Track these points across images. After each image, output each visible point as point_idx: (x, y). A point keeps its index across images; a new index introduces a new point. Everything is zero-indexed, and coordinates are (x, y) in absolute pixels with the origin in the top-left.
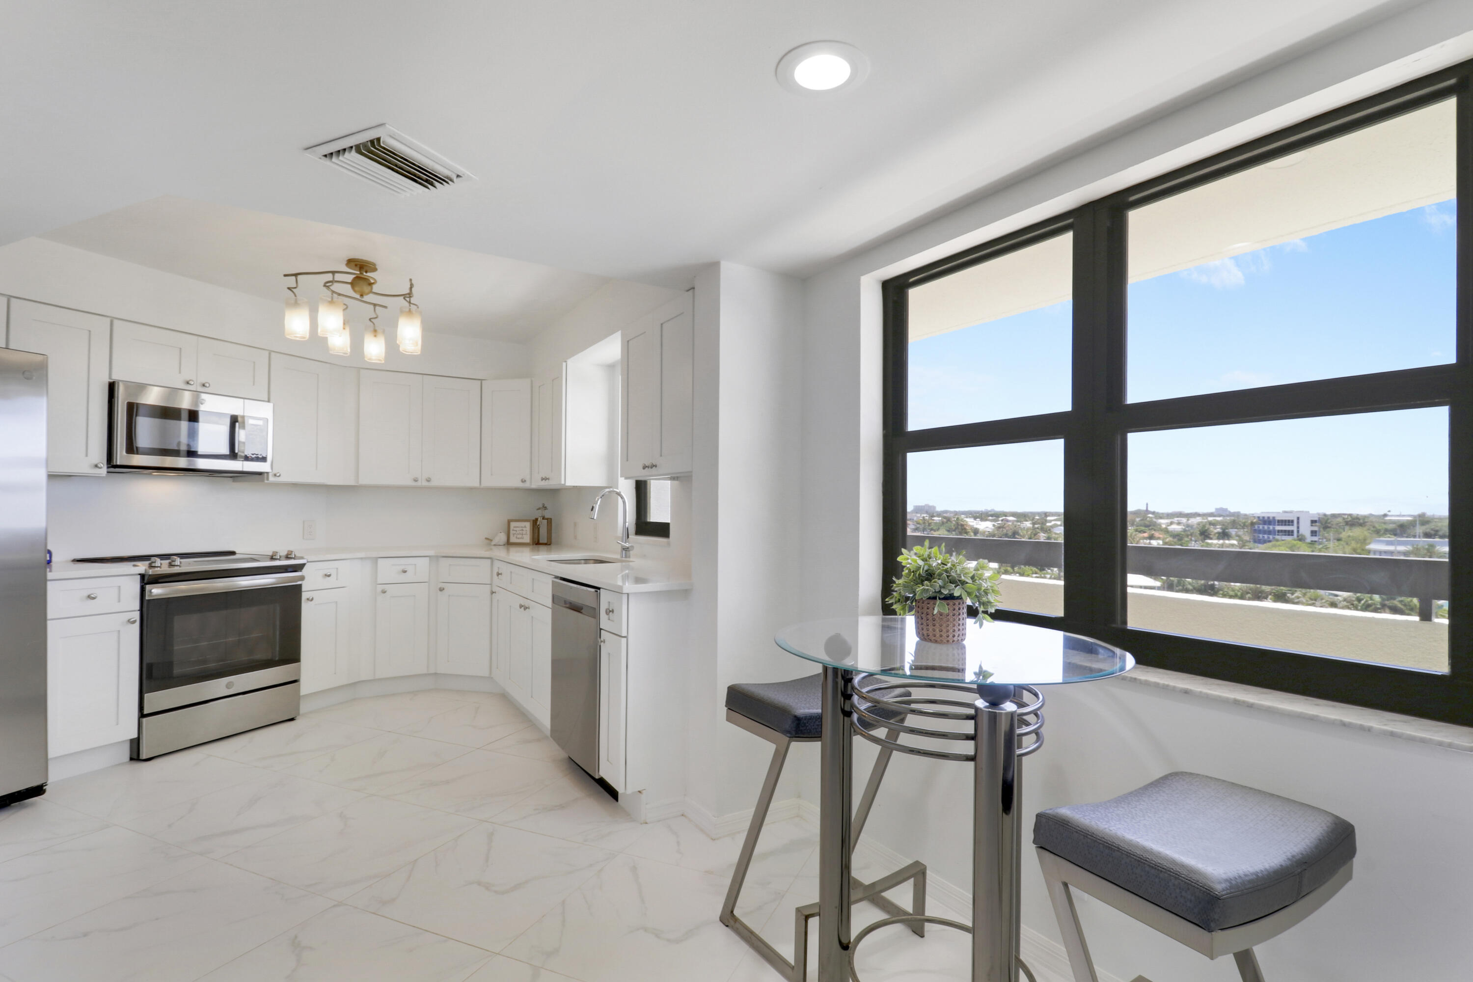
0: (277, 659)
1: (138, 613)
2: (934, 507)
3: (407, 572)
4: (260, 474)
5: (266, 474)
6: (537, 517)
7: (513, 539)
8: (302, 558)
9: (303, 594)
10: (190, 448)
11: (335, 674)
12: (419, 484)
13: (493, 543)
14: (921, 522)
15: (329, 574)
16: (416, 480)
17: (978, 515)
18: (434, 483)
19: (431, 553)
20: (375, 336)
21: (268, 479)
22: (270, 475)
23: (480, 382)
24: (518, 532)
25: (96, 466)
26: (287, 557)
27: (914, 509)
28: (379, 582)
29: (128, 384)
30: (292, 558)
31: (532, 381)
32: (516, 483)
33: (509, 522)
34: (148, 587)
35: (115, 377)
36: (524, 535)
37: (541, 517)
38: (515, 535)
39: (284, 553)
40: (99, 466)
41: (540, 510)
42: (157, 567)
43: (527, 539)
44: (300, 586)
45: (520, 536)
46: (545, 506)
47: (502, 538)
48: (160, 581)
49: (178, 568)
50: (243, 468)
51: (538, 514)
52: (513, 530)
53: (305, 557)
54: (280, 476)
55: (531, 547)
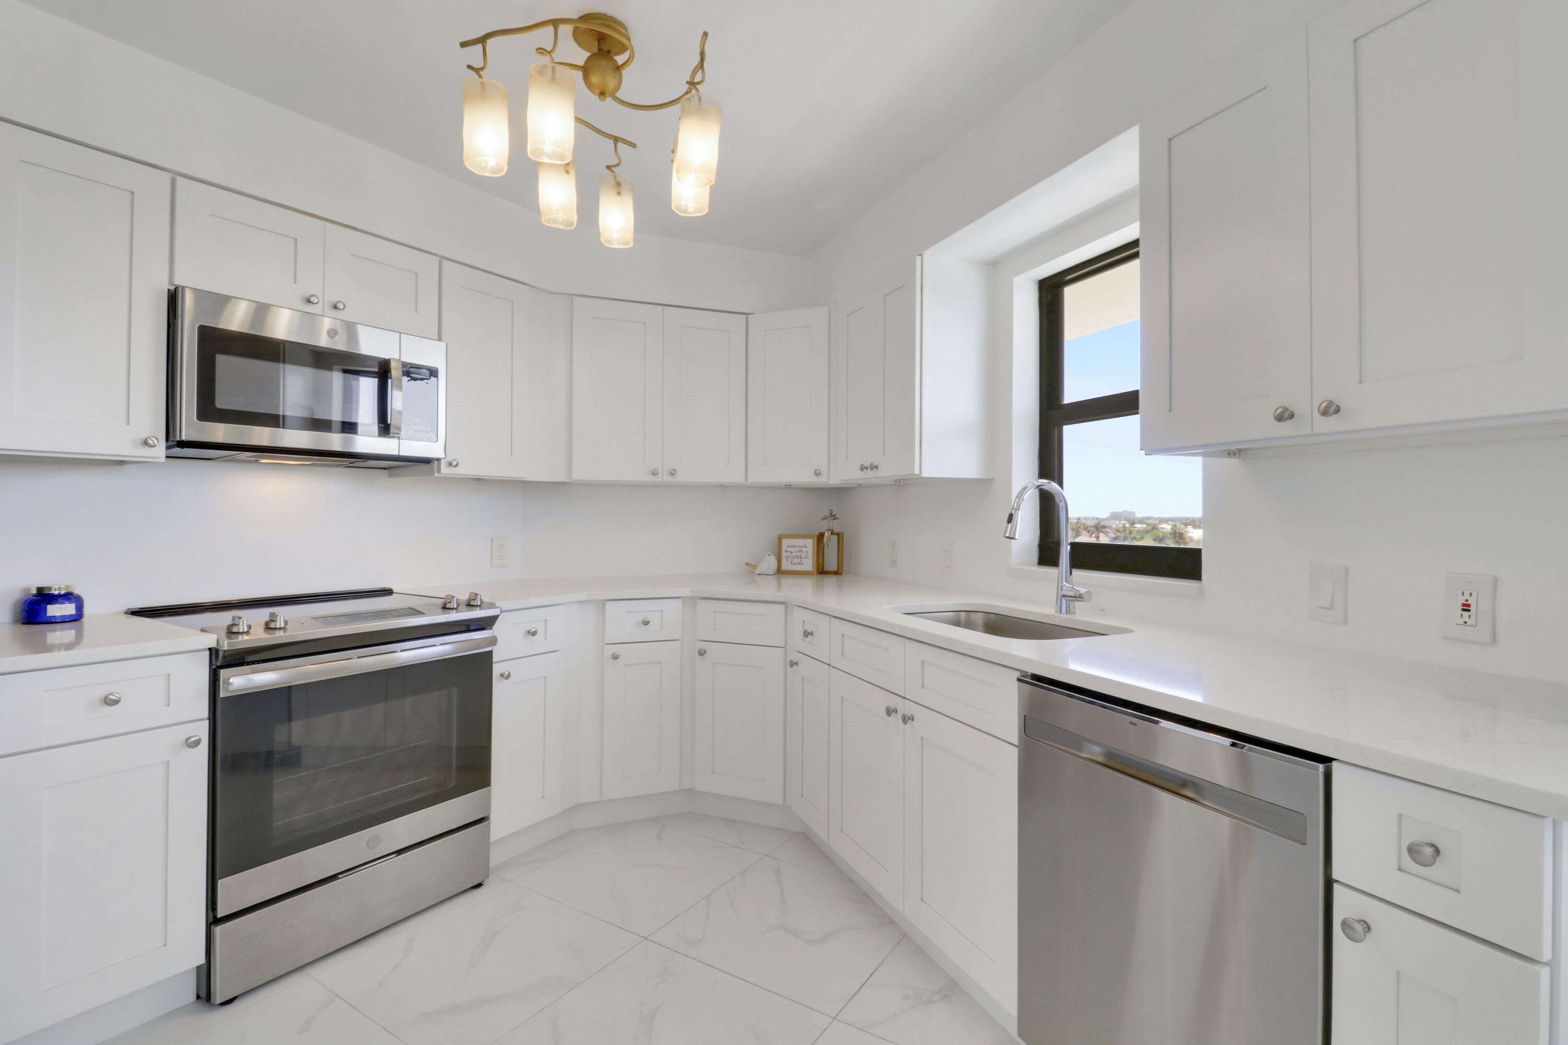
0: (453, 784)
1: (206, 724)
2: (1134, 513)
3: (650, 624)
4: (427, 461)
5: (436, 462)
6: (822, 531)
7: (786, 566)
8: (492, 606)
9: (495, 666)
10: (313, 414)
11: (543, 797)
12: (658, 479)
13: (757, 572)
14: (1121, 530)
15: (534, 630)
16: (654, 473)
17: (1188, 522)
18: (681, 478)
19: (685, 592)
20: (619, 193)
21: (439, 471)
22: (443, 462)
23: (744, 316)
24: (794, 554)
25: (145, 443)
26: (470, 605)
27: (1110, 516)
28: (607, 642)
29: (200, 294)
30: (477, 606)
31: (830, 310)
32: (805, 477)
33: (780, 538)
34: (223, 673)
35: (178, 281)
36: (803, 560)
37: (828, 530)
38: (790, 559)
39: (464, 597)
40: (150, 442)
41: (826, 520)
42: (243, 633)
43: (808, 564)
44: (491, 652)
45: (796, 561)
46: (833, 514)
47: (770, 564)
48: (249, 659)
49: (281, 633)
50: (399, 452)
51: (823, 526)
52: (786, 551)
53: (497, 604)
54: (457, 465)
55: (815, 577)
